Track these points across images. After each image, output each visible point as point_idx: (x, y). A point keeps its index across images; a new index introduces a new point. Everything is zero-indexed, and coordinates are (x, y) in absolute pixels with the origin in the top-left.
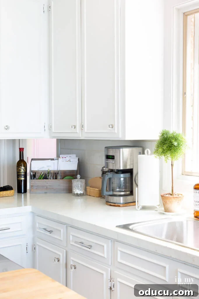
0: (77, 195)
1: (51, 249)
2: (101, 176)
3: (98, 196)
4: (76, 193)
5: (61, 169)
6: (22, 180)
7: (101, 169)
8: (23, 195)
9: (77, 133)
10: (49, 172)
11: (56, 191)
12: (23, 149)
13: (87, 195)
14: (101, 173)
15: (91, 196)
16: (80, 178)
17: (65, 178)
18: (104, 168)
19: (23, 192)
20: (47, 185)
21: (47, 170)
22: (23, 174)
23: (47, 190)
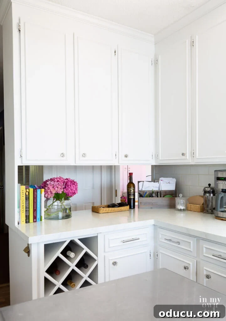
0: (181, 210)
1: (175, 257)
2: (203, 195)
3: (199, 211)
4: (179, 208)
5: (162, 189)
6: (131, 199)
7: (203, 189)
8: (132, 210)
9: (187, 159)
10: (153, 192)
11: (160, 207)
12: (132, 173)
13: (188, 210)
14: (203, 192)
15: (192, 211)
16: (182, 197)
17: (165, 196)
18: (206, 189)
19: (132, 208)
20: (153, 202)
21: (151, 190)
22: (132, 193)
23: (153, 206)
